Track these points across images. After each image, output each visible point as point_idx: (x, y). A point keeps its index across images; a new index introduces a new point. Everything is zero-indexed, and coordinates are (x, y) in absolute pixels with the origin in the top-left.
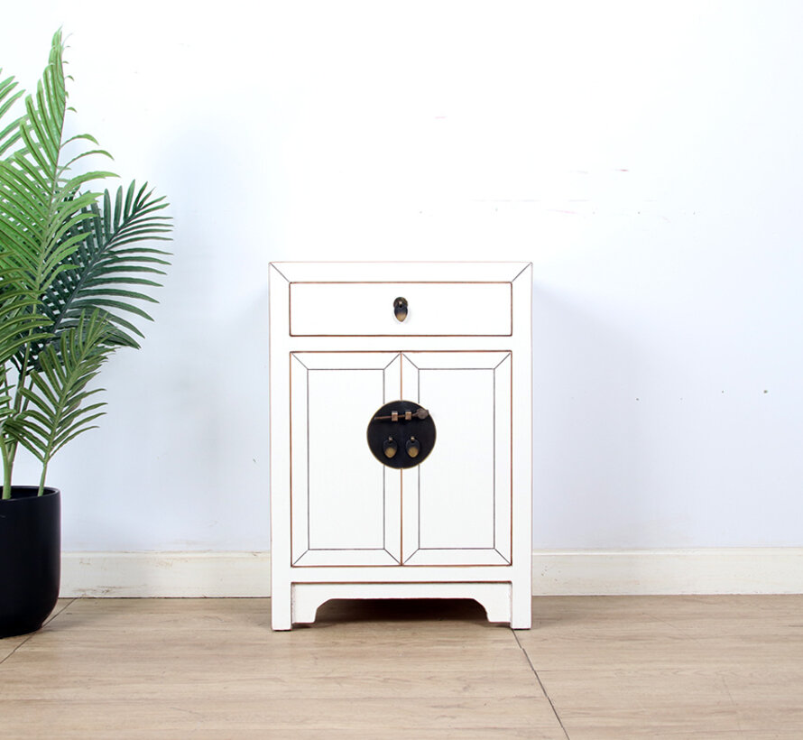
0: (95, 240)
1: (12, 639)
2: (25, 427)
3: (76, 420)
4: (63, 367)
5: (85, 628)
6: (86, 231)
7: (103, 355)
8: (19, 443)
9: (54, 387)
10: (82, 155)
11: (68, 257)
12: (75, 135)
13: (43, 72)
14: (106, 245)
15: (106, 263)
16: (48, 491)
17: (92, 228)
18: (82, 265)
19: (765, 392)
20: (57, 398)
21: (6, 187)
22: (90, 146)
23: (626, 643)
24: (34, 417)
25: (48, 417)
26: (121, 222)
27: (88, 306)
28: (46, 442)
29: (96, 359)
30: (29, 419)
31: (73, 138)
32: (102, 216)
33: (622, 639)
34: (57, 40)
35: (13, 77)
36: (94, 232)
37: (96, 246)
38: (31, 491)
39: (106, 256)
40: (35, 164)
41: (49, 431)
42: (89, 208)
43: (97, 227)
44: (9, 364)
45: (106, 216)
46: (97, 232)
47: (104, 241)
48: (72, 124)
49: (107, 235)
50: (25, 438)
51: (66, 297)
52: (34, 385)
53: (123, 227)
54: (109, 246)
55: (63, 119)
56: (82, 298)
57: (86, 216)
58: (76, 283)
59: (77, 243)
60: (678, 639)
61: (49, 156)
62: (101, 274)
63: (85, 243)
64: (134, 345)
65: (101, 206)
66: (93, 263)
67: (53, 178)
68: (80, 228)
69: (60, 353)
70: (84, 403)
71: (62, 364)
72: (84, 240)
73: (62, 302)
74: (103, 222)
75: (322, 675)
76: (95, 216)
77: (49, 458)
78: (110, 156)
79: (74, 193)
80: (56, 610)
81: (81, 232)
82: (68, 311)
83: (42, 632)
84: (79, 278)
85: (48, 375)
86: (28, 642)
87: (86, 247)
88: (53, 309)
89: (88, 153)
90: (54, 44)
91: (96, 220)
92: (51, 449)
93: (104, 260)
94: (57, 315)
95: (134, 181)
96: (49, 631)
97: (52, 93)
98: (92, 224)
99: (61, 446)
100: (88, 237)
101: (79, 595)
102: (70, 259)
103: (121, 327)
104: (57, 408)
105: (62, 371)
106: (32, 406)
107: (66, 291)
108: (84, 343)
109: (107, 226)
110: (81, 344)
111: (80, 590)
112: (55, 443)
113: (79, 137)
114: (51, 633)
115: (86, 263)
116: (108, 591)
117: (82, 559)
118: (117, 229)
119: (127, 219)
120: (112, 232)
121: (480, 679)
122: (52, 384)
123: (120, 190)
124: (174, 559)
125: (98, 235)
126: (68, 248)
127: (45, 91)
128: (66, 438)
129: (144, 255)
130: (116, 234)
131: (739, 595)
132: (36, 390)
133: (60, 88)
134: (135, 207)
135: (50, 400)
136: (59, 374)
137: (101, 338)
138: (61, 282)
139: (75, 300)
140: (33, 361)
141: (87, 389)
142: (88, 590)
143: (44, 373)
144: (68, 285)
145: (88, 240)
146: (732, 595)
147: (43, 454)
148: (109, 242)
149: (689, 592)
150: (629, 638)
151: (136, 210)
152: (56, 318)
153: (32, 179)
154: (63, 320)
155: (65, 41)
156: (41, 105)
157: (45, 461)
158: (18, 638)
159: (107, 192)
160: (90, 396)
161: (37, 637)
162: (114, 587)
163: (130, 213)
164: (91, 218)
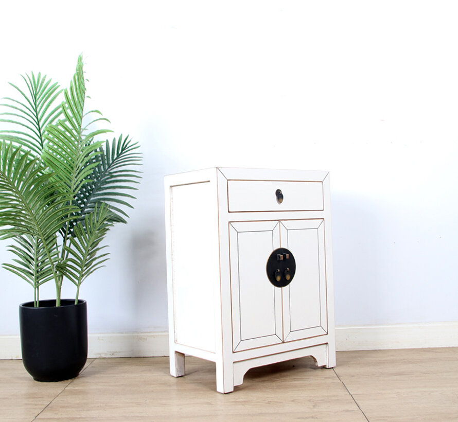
0: (102, 167)
1: (63, 382)
2: (67, 267)
3: (94, 263)
4: (87, 235)
5: (102, 375)
6: (97, 161)
7: (107, 228)
8: (64, 276)
9: (82, 245)
10: (94, 121)
11: (88, 176)
12: (90, 110)
13: (73, 76)
14: (108, 169)
15: (108, 179)
16: (80, 301)
17: (100, 161)
18: (95, 180)
20: (84, 251)
21: (55, 139)
22: (97, 116)
23: (398, 377)
24: (72, 261)
25: (79, 262)
26: (115, 156)
27: (99, 202)
28: (78, 275)
29: (103, 230)
30: (69, 263)
31: (89, 112)
32: (105, 154)
33: (395, 374)
34: (80, 59)
35: (57, 83)
36: (101, 163)
37: (103, 170)
38: (71, 302)
39: (108, 175)
40: (71, 127)
41: (80, 269)
42: (98, 150)
43: (103, 160)
44: (58, 234)
45: (107, 154)
46: (103, 162)
47: (107, 167)
48: (88, 105)
49: (108, 163)
50: (67, 273)
51: (86, 197)
52: (72, 244)
53: (116, 159)
54: (109, 169)
55: (84, 102)
56: (96, 198)
57: (96, 154)
58: (92, 189)
59: (93, 168)
60: (426, 373)
61: (77, 121)
62: (106, 184)
63: (97, 169)
64: (124, 221)
65: (104, 148)
66: (101, 179)
67: (79, 133)
68: (94, 161)
69: (85, 227)
70: (98, 254)
71: (86, 233)
72: (96, 167)
73: (85, 200)
74: (106, 157)
75: (233, 400)
76: (101, 153)
77: (80, 283)
78: (109, 121)
79: (90, 142)
80: (86, 365)
81: (94, 162)
82: (88, 205)
83: (79, 378)
84: (94, 187)
85: (79, 239)
86: (72, 384)
87: (97, 171)
88: (81, 204)
89: (97, 120)
90: (78, 61)
91: (102, 156)
92: (81, 279)
93: (106, 177)
94: (83, 207)
95: (122, 135)
96: (82, 377)
97: (78, 87)
98: (100, 159)
99: (86, 277)
100: (98, 165)
101: (98, 356)
102: (89, 177)
103: (116, 212)
104: (83, 256)
105: (86, 236)
106: (71, 256)
107: (87, 194)
108: (97, 222)
109: (108, 159)
111: (98, 354)
112: (83, 276)
113: (92, 111)
114: (83, 378)
115: (97, 179)
116: (113, 354)
117: (99, 337)
118: (113, 161)
119: (118, 155)
120: (111, 162)
121: (322, 400)
122: (81, 243)
123: (114, 140)
124: (148, 336)
125: (104, 164)
126: (88, 171)
127: (74, 87)
128: (88, 273)
129: (128, 174)
130: (113, 163)
131: (453, 347)
132: (73, 247)
133: (82, 85)
134: (122, 148)
135: (80, 252)
136: (84, 238)
137: (106, 218)
138: (84, 190)
139: (92, 199)
140: (71, 231)
141: (99, 246)
142: (103, 353)
143: (77, 238)
144: (88, 191)
145: (98, 166)
146: (449, 347)
147: (77, 281)
148: (109, 167)
149: (426, 346)
150: (401, 374)
151: (123, 150)
152: (82, 209)
153: (69, 135)
154: (86, 210)
155: (84, 60)
156: (72, 94)
157: (78, 285)
158: (66, 381)
159: (107, 141)
160: (101, 249)
161: (76, 381)
162: (117, 352)
163: (120, 152)
164: (100, 155)
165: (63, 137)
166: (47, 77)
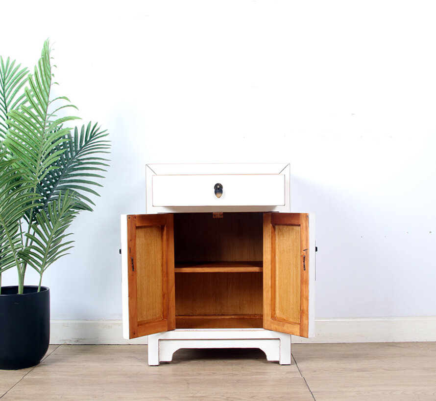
0: (70, 154)
1: (23, 370)
2: (30, 255)
3: (59, 250)
4: (50, 222)
5: (63, 364)
6: (64, 148)
7: (73, 215)
8: (28, 265)
9: (45, 233)
10: (61, 108)
11: (55, 162)
12: (58, 97)
13: (38, 61)
14: (75, 156)
15: (75, 166)
16: (43, 289)
17: (68, 147)
18: (62, 167)
19: (430, 232)
20: (47, 239)
21: (21, 126)
22: (65, 102)
23: (360, 373)
24: (34, 249)
25: (42, 249)
26: (84, 143)
27: (64, 189)
28: (41, 263)
29: (68, 218)
30: (32, 250)
31: (57, 99)
32: (73, 141)
33: (357, 371)
35: (27, 68)
36: (69, 149)
37: (70, 157)
38: (34, 289)
39: (75, 162)
40: (36, 113)
41: (43, 257)
42: (66, 137)
43: (71, 147)
44: (22, 220)
45: (75, 141)
46: (71, 149)
47: (74, 154)
48: (55, 91)
49: (76, 151)
50: (30, 260)
51: (53, 184)
52: (36, 233)
53: (84, 146)
54: (77, 157)
55: (50, 88)
56: (62, 185)
57: (64, 140)
58: (59, 176)
59: (60, 155)
60: (389, 370)
61: (42, 107)
62: (72, 171)
63: (64, 155)
64: (90, 209)
65: (73, 135)
66: (68, 166)
67: (44, 120)
68: (62, 147)
69: (48, 215)
70: (64, 241)
71: (50, 220)
72: (63, 153)
73: (51, 187)
74: (74, 145)
75: (192, 395)
76: (69, 140)
77: (43, 271)
78: (76, 108)
79: (59, 129)
80: (49, 352)
81: (62, 149)
82: (55, 191)
83: (39, 366)
84: (60, 174)
85: (42, 226)
86: (31, 372)
87: (65, 158)
88: (47, 190)
89: (64, 107)
91: (70, 143)
92: (45, 266)
93: (73, 164)
94: (49, 194)
95: (90, 122)
96: (43, 365)
97: (43, 73)
98: (68, 145)
99: (50, 264)
100: (66, 151)
101: (62, 343)
102: (56, 164)
103: (82, 200)
104: (47, 244)
105: (49, 224)
106: (34, 244)
107: (54, 181)
108: (61, 209)
109: (76, 146)
110: (59, 209)
111: (63, 340)
112: (46, 263)
113: (60, 98)
114: (44, 366)
115: (64, 166)
116: (77, 341)
117: (64, 324)
118: (81, 148)
119: (87, 142)
120: (79, 149)
122: (44, 231)
123: (83, 127)
124: (113, 324)
125: (71, 151)
126: (54, 157)
127: (39, 72)
128: (52, 260)
129: (96, 162)
130: (80, 151)
131: (417, 342)
132: (37, 236)
133: (48, 72)
134: (91, 136)
135: (43, 240)
136: (47, 226)
137: (71, 206)
138: (51, 176)
139: (58, 186)
140: (35, 216)
141: (65, 233)
142: (67, 340)
143: (39, 225)
144: (54, 178)
145: (66, 153)
146: (413, 342)
147: (40, 269)
148: (77, 154)
149: (391, 341)
150: (362, 370)
151: (91, 137)
152: (48, 196)
153: (34, 121)
154: (52, 197)
155: (51, 46)
156: (37, 80)
157: (41, 273)
158: (26, 369)
159: (76, 128)
160: (65, 237)
161: (36, 370)
162: (81, 339)
163: (88, 139)
164: (67, 142)
165: (28, 124)
166: (16, 62)
